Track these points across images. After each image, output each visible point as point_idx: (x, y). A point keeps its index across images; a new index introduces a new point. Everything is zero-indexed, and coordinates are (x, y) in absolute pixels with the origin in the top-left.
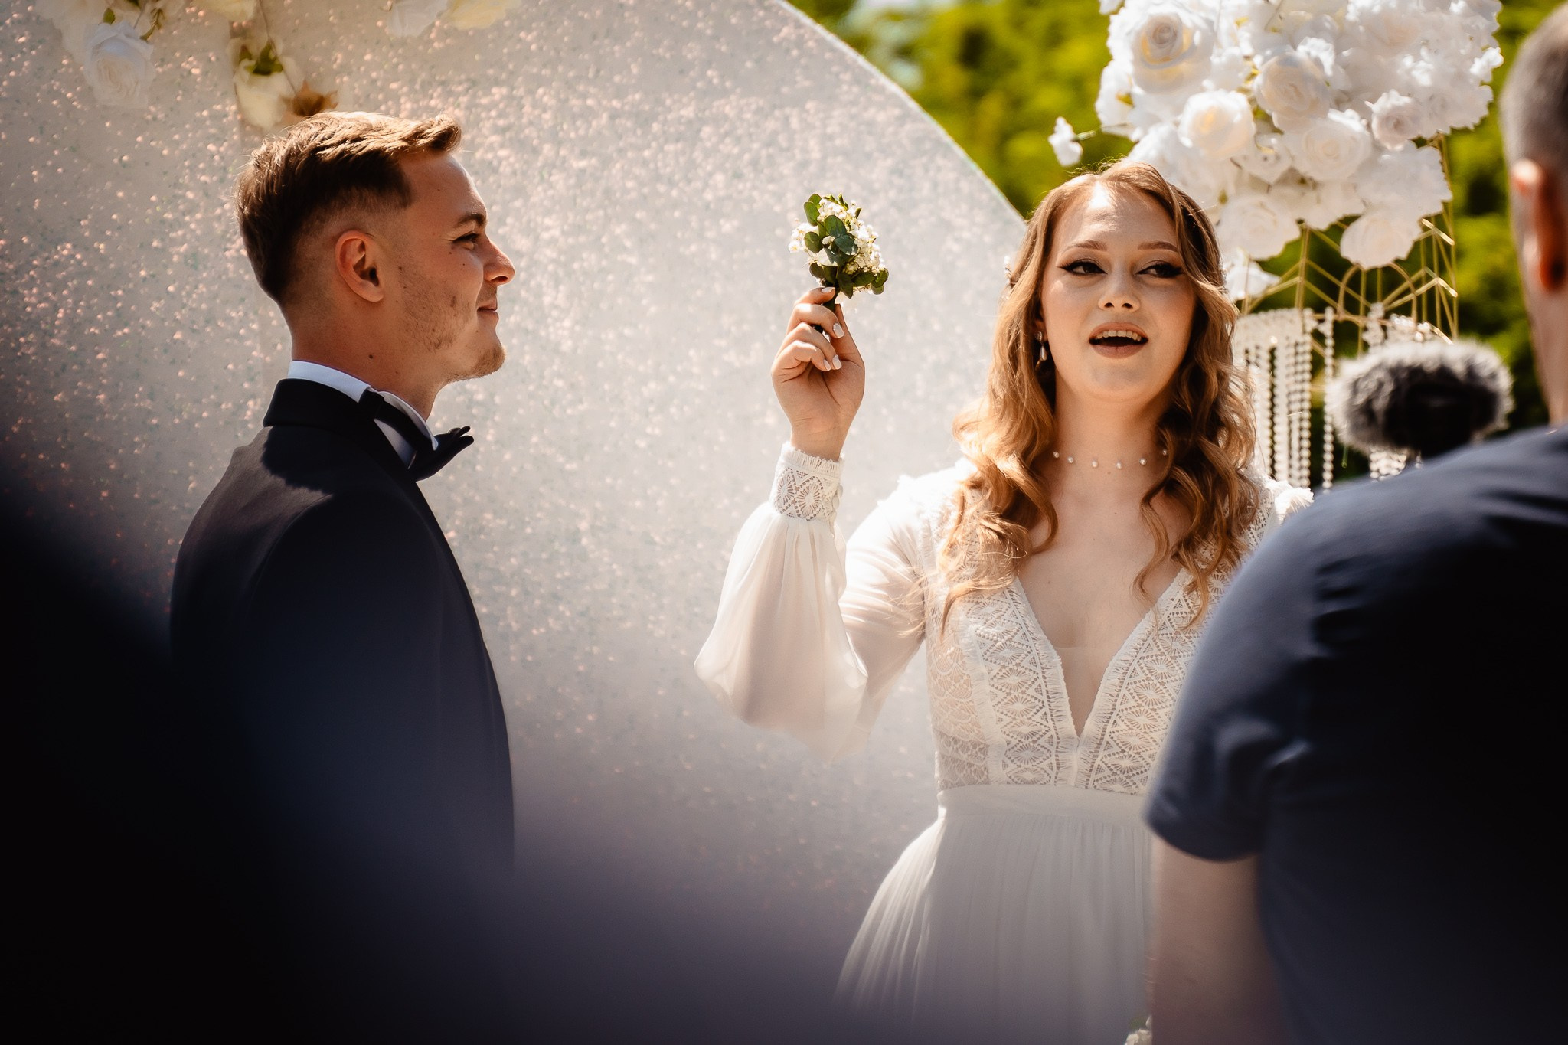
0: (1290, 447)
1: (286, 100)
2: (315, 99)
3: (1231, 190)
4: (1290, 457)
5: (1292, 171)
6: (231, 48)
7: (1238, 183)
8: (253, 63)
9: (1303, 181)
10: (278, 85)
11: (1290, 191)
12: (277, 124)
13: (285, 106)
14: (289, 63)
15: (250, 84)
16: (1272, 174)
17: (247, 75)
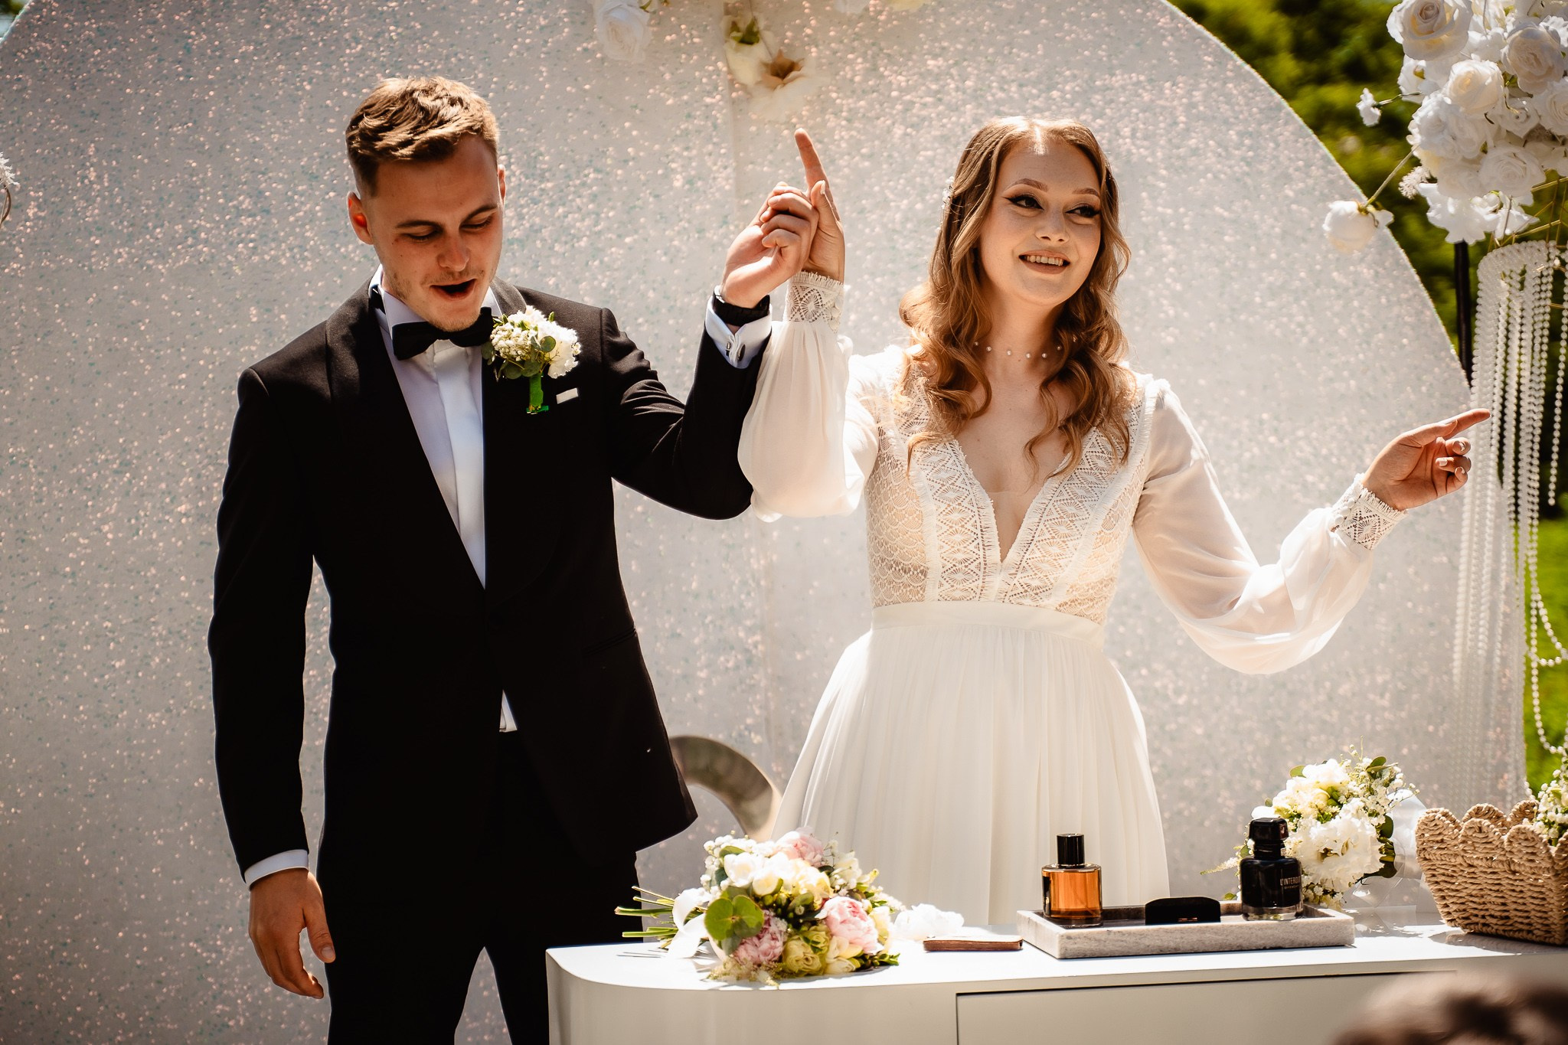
0: (1533, 351)
1: (766, 65)
2: (788, 65)
3: (1490, 143)
4: (1533, 358)
5: (1540, 128)
6: (724, 23)
7: (1497, 137)
8: (739, 35)
9: (1553, 138)
10: (759, 53)
11: (1543, 147)
12: (758, 83)
13: (764, 69)
14: (768, 36)
15: (737, 50)
16: (1522, 132)
17: (734, 43)
